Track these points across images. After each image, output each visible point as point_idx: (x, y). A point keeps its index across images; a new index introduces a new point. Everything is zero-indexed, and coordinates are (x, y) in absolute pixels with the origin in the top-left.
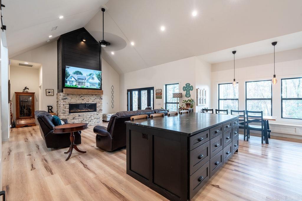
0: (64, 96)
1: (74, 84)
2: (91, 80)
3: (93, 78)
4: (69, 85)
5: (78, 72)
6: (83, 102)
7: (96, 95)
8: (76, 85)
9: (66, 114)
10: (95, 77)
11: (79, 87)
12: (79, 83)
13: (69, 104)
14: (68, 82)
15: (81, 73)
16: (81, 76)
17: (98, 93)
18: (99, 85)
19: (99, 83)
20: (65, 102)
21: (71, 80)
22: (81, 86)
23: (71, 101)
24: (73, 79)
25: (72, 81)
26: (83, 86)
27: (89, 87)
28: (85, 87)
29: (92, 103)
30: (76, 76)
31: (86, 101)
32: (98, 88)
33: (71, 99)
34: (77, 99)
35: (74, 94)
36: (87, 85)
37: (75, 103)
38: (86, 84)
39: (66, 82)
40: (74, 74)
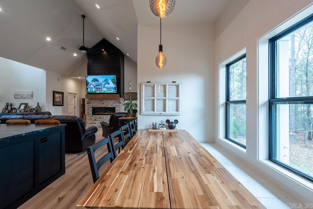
0: (88, 101)
1: (94, 90)
2: (107, 86)
3: (109, 84)
4: (90, 91)
5: (95, 79)
6: (103, 106)
7: (114, 99)
8: (95, 91)
9: (90, 116)
10: (110, 81)
12: (97, 88)
13: (92, 108)
14: (89, 89)
15: (97, 80)
16: (97, 82)
17: (114, 97)
18: (115, 90)
19: (115, 87)
20: (89, 105)
22: (99, 91)
23: (94, 105)
24: (92, 86)
25: (92, 88)
27: (106, 92)
28: (102, 92)
29: (111, 107)
30: (94, 83)
31: (105, 105)
32: (115, 92)
33: (93, 103)
34: (98, 103)
35: (96, 99)
36: (104, 90)
37: (97, 107)
38: (103, 89)
39: (87, 89)
40: (92, 81)
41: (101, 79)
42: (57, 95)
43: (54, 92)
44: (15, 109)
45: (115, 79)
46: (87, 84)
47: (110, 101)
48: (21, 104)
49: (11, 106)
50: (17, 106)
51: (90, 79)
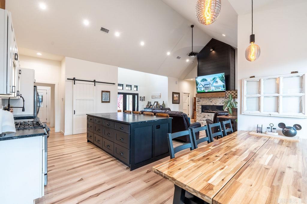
0: (199, 99)
1: (203, 89)
2: (215, 84)
3: (217, 82)
4: (199, 91)
5: (204, 79)
6: (212, 104)
7: (223, 97)
8: (204, 90)
9: (199, 113)
10: (218, 80)
11: (206, 91)
12: (206, 88)
13: (202, 105)
14: (198, 89)
15: (206, 80)
16: (206, 82)
17: (222, 95)
18: (224, 87)
19: (224, 85)
20: (199, 104)
21: (200, 86)
22: (208, 90)
23: (203, 103)
24: (201, 86)
25: (201, 88)
26: (209, 90)
27: (215, 90)
28: (211, 91)
29: (219, 105)
30: (203, 83)
31: (214, 103)
32: (223, 90)
33: (202, 101)
34: (206, 101)
35: (205, 98)
36: (213, 89)
37: (205, 105)
38: (211, 88)
39: (197, 89)
40: (201, 82)
41: (209, 78)
42: (175, 95)
43: (173, 93)
44: (152, 105)
45: (224, 76)
46: (197, 84)
47: (218, 100)
48: (155, 102)
49: (150, 103)
50: (152, 104)
51: (199, 79)
